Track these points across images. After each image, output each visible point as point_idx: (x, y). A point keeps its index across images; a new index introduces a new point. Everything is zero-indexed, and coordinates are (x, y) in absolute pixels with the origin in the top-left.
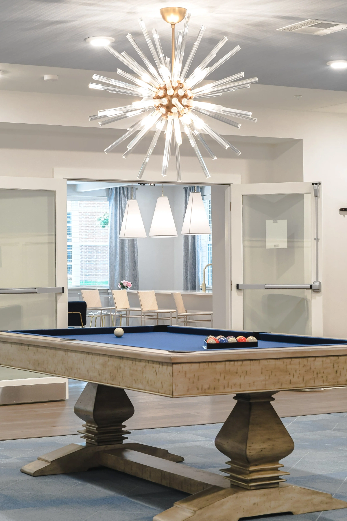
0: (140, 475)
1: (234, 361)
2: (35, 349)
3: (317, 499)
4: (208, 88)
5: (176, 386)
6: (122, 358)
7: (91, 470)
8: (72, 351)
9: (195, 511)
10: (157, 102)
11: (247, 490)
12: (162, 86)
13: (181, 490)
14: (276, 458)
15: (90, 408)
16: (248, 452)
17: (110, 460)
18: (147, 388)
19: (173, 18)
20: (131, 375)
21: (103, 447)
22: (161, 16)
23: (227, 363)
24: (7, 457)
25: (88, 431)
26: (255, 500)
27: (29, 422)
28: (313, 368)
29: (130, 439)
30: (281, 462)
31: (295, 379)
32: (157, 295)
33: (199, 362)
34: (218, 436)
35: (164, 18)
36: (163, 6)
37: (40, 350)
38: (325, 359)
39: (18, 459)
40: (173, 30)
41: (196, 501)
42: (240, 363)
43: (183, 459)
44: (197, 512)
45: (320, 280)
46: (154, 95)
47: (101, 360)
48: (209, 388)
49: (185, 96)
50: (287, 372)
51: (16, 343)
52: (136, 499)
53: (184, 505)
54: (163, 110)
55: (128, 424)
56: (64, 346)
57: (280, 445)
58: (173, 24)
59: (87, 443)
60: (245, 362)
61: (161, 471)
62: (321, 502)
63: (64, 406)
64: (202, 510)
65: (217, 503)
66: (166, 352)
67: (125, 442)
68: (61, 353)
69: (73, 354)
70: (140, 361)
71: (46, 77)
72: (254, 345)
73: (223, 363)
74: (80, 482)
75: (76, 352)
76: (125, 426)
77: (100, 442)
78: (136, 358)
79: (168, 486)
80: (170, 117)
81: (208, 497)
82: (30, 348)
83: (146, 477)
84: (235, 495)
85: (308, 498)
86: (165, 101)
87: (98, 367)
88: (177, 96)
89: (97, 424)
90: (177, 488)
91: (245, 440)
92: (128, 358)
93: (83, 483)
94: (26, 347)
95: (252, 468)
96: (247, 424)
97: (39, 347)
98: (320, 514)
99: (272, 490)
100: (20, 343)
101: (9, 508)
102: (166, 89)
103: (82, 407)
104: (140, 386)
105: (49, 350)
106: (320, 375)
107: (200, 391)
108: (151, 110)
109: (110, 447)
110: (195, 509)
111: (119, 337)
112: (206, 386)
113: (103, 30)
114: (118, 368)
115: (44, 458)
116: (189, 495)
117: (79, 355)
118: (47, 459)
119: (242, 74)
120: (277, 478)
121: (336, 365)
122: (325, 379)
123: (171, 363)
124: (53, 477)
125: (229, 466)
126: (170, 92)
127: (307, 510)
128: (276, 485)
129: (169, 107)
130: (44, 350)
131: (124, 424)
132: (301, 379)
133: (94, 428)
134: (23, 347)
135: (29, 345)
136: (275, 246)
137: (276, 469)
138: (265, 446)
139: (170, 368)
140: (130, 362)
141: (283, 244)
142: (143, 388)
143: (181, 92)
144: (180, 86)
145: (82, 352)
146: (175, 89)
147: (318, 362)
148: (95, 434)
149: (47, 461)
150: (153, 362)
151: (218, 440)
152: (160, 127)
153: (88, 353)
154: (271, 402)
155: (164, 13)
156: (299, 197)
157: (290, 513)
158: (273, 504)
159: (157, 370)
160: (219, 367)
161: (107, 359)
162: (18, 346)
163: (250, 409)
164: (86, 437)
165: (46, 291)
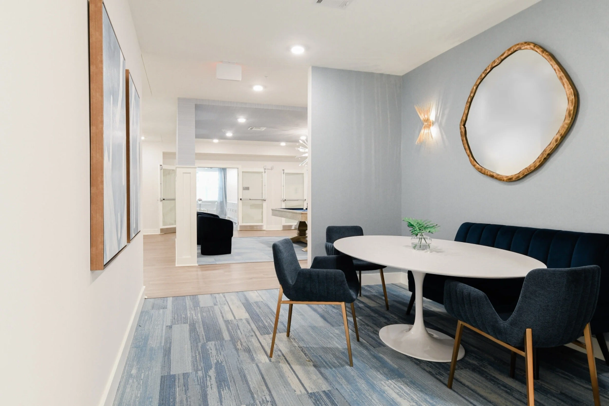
77: (300, 236)
89: (299, 231)
109: (302, 237)
131: (306, 231)
165: (301, 200)
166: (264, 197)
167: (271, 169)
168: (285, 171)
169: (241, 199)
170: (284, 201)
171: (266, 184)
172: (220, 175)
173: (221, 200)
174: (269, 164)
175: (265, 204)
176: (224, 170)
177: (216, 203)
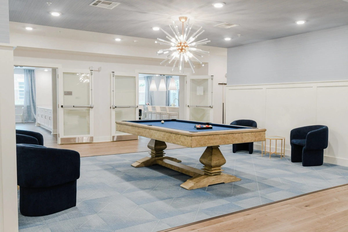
0: (170, 168)
1: (211, 135)
2: (138, 128)
3: (232, 178)
4: (194, 44)
5: (193, 144)
6: (172, 133)
7: (153, 165)
8: (152, 129)
9: (195, 184)
10: (178, 48)
11: (211, 176)
12: (180, 42)
13: (186, 174)
14: (219, 166)
15: (153, 146)
16: (212, 164)
17: (160, 163)
18: (181, 144)
19: (183, 20)
20: (175, 139)
21: (157, 158)
22: (179, 20)
23: (209, 136)
24: (125, 160)
25: (152, 153)
26: (213, 179)
27: (129, 147)
28: (235, 137)
29: (165, 156)
30: (222, 167)
31: (229, 141)
32: (161, 107)
33: (200, 136)
34: (200, 158)
35: (180, 20)
36: (180, 16)
37: (140, 128)
38: (239, 134)
39: (129, 161)
40: (183, 24)
41: (194, 180)
42: (213, 136)
43: (181, 161)
44: (196, 184)
45: (213, 104)
46: (177, 45)
47: (163, 133)
48: (203, 144)
49: (187, 46)
50: (227, 138)
51: (131, 126)
52: (171, 177)
53: (191, 181)
54: (180, 50)
55: (165, 151)
56: (149, 128)
57: (221, 161)
58: (183, 22)
59: (152, 156)
60: (214, 135)
61: (179, 167)
62: (233, 179)
63: (138, 141)
64: (197, 183)
65: (202, 181)
66: (188, 132)
67: (164, 156)
68: (148, 130)
69: (152, 131)
70: (179, 134)
71: (135, 41)
72: (211, 128)
73: (208, 136)
74: (151, 170)
75: (153, 130)
76: (164, 151)
77: (156, 157)
78: (177, 134)
79: (181, 172)
80: (182, 53)
81: (198, 178)
82: (136, 128)
83: (173, 169)
84: (207, 178)
85: (229, 178)
86: (180, 48)
87: (162, 135)
88: (184, 46)
89: (155, 151)
90: (184, 173)
91: (211, 160)
92: (174, 133)
93: (152, 170)
94: (135, 127)
95: (213, 169)
96: (211, 154)
97: (140, 127)
98: (233, 183)
99: (218, 176)
100: (132, 126)
101: (131, 181)
102: (181, 44)
103: (150, 145)
104: (179, 143)
105: (143, 129)
106: (237, 139)
107: (200, 145)
108: (175, 51)
109: (159, 158)
110: (195, 183)
111: (163, 123)
112: (202, 144)
113: (158, 25)
114: (170, 136)
115: (138, 161)
116: (192, 177)
117: (155, 131)
118: (139, 162)
119: (207, 39)
120: (220, 172)
121: (242, 136)
122: (238, 140)
123: (191, 136)
124: (142, 168)
125: (204, 168)
126: (182, 45)
127: (229, 182)
128: (220, 174)
129: (182, 49)
130: (141, 129)
131: (163, 151)
132: (231, 141)
133: (154, 152)
134: (133, 127)
135: (136, 127)
136: (200, 94)
137: (220, 169)
138: (217, 162)
139: (191, 138)
140: (175, 135)
141: (202, 94)
142: (180, 144)
143: (186, 45)
144: (185, 43)
145: (156, 130)
146: (184, 44)
147: (237, 135)
148: (155, 154)
149: (140, 163)
150: (184, 135)
151: (201, 159)
152: (178, 56)
153: (158, 131)
154: (219, 147)
155: (180, 18)
156: (207, 80)
157: (224, 183)
158: (219, 180)
159: (185, 138)
160: (207, 137)
161: (165, 133)
162: (132, 127)
163: (212, 150)
164: (151, 155)
165: (133, 107)
166: (90, 104)
167: (99, 71)
168: (116, 74)
169: (62, 106)
170: (114, 108)
171: (93, 89)
172: (26, 77)
173: (28, 105)
174: (96, 65)
175: (92, 111)
176: (30, 72)
177: (23, 108)
